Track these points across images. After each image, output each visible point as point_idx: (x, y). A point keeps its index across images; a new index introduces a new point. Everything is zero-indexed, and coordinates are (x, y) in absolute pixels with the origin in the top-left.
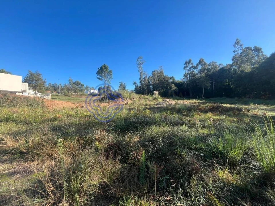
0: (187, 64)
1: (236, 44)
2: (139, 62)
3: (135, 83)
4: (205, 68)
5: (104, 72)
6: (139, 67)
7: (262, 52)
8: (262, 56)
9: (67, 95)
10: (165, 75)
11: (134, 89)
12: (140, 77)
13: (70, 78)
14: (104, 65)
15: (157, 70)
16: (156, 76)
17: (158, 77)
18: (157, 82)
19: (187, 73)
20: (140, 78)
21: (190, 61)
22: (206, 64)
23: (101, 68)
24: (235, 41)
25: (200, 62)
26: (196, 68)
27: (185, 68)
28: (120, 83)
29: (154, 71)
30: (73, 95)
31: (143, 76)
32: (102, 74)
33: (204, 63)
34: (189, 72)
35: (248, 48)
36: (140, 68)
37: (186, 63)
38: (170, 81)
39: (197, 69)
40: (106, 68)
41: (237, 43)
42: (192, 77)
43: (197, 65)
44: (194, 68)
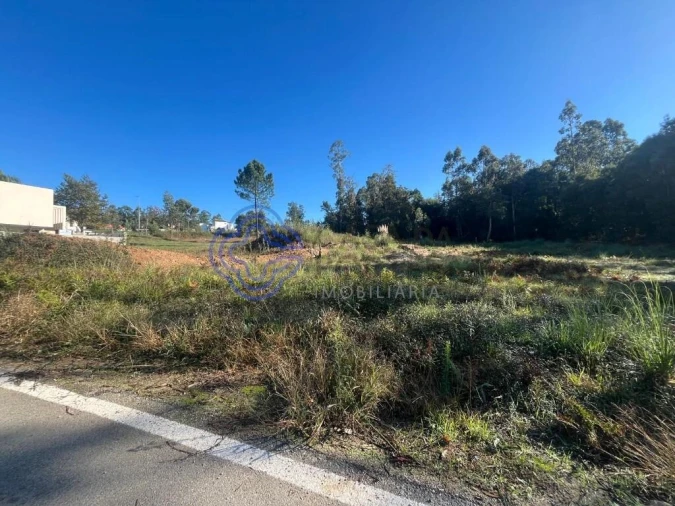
0: (450, 160)
1: (566, 114)
2: (336, 155)
3: (326, 206)
4: (493, 170)
5: (252, 181)
6: (336, 167)
7: (624, 134)
8: (624, 142)
9: (160, 236)
10: (397, 186)
11: (323, 220)
12: (337, 190)
13: (166, 192)
14: (254, 162)
15: (380, 173)
16: (377, 189)
17: (381, 190)
18: (380, 202)
19: (450, 180)
20: (339, 193)
21: (457, 153)
22: (495, 160)
23: (248, 171)
24: (563, 107)
25: (482, 155)
26: (471, 169)
27: (445, 169)
28: (290, 204)
29: (371, 176)
31: (346, 189)
32: (248, 183)
33: (492, 157)
34: (456, 178)
35: (591, 123)
36: (338, 169)
37: (448, 158)
38: (411, 200)
39: (474, 171)
40: (258, 168)
41: (568, 111)
42: (461, 190)
43: (475, 161)
44: (467, 171)
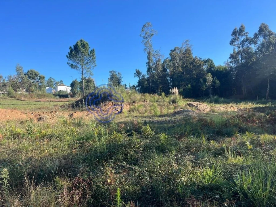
0: (236, 35)
2: (146, 33)
3: (138, 73)
4: (270, 42)
5: (80, 55)
6: (146, 43)
9: (14, 97)
10: (194, 56)
11: (137, 84)
12: (147, 61)
13: (18, 65)
14: (81, 41)
15: (179, 47)
16: (178, 59)
17: (180, 60)
18: (180, 69)
19: (236, 51)
20: (148, 63)
21: (241, 30)
22: (272, 34)
23: (76, 47)
25: (261, 30)
26: (253, 41)
27: (232, 42)
28: (110, 72)
29: (173, 49)
30: (25, 96)
31: (154, 60)
32: (76, 56)
33: (270, 32)
34: (242, 49)
36: (148, 45)
37: (234, 33)
38: (205, 67)
39: (255, 43)
40: (84, 46)
42: (246, 58)
43: (256, 35)
44: (250, 43)
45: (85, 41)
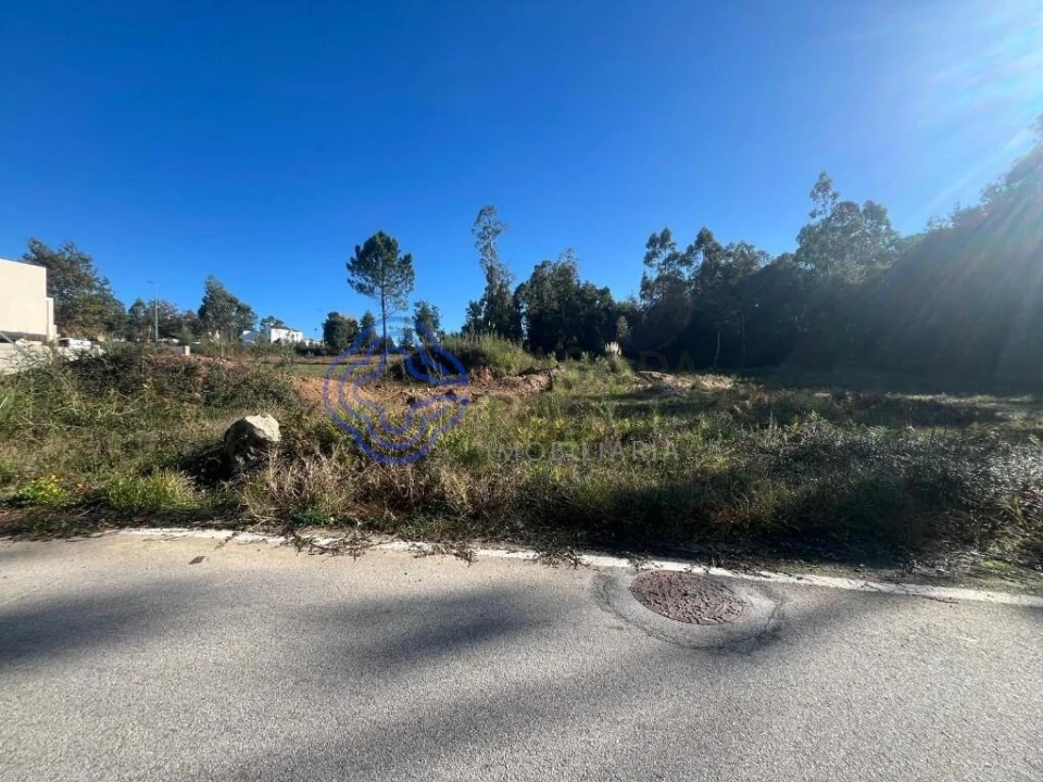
0: (655, 246)
1: (819, 190)
2: (485, 228)
3: (474, 308)
4: (717, 263)
5: (381, 264)
6: (486, 247)
7: (888, 224)
8: (886, 235)
10: (583, 281)
12: (487, 284)
14: (381, 234)
15: (553, 261)
16: (548, 285)
17: (555, 286)
18: (555, 305)
19: (656, 276)
20: (489, 288)
21: (665, 236)
22: (719, 249)
24: (816, 180)
25: (700, 241)
26: (685, 260)
27: (648, 259)
28: (417, 305)
29: (540, 264)
31: (498, 283)
33: (715, 245)
34: (665, 273)
35: (849, 205)
36: (488, 252)
37: (652, 242)
39: (689, 263)
41: (823, 186)
43: (691, 250)
44: (680, 263)
45: (391, 234)
